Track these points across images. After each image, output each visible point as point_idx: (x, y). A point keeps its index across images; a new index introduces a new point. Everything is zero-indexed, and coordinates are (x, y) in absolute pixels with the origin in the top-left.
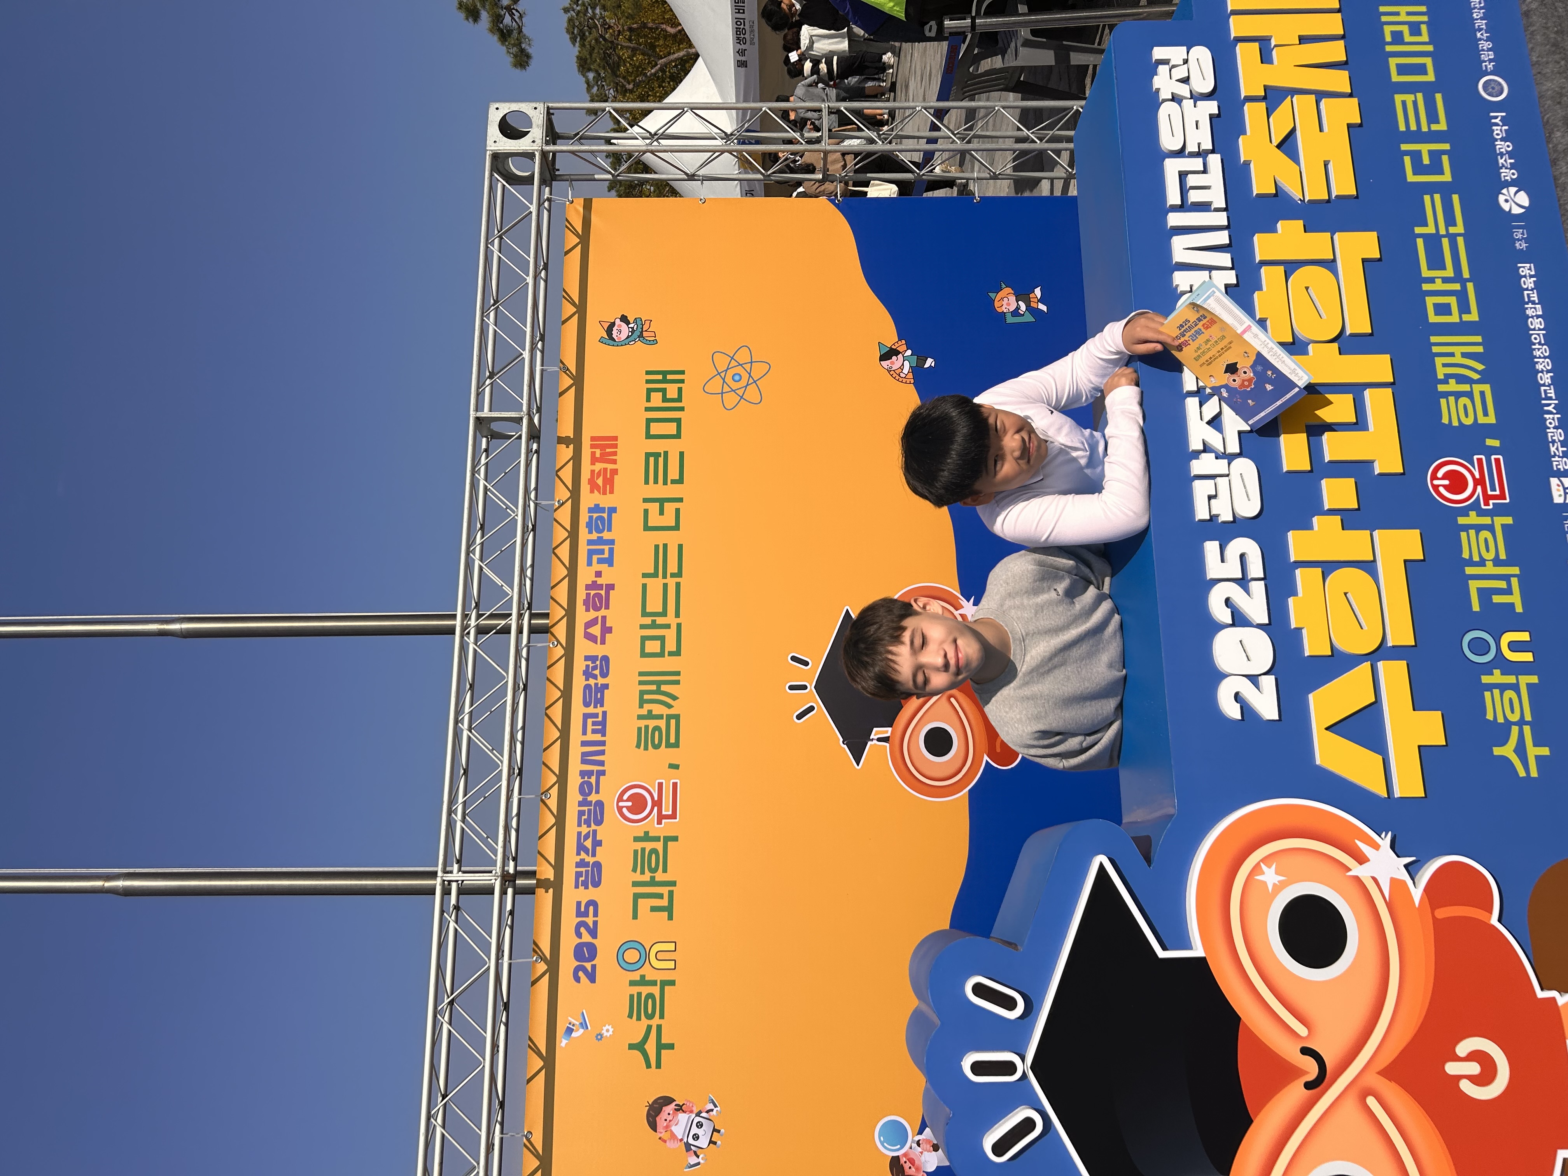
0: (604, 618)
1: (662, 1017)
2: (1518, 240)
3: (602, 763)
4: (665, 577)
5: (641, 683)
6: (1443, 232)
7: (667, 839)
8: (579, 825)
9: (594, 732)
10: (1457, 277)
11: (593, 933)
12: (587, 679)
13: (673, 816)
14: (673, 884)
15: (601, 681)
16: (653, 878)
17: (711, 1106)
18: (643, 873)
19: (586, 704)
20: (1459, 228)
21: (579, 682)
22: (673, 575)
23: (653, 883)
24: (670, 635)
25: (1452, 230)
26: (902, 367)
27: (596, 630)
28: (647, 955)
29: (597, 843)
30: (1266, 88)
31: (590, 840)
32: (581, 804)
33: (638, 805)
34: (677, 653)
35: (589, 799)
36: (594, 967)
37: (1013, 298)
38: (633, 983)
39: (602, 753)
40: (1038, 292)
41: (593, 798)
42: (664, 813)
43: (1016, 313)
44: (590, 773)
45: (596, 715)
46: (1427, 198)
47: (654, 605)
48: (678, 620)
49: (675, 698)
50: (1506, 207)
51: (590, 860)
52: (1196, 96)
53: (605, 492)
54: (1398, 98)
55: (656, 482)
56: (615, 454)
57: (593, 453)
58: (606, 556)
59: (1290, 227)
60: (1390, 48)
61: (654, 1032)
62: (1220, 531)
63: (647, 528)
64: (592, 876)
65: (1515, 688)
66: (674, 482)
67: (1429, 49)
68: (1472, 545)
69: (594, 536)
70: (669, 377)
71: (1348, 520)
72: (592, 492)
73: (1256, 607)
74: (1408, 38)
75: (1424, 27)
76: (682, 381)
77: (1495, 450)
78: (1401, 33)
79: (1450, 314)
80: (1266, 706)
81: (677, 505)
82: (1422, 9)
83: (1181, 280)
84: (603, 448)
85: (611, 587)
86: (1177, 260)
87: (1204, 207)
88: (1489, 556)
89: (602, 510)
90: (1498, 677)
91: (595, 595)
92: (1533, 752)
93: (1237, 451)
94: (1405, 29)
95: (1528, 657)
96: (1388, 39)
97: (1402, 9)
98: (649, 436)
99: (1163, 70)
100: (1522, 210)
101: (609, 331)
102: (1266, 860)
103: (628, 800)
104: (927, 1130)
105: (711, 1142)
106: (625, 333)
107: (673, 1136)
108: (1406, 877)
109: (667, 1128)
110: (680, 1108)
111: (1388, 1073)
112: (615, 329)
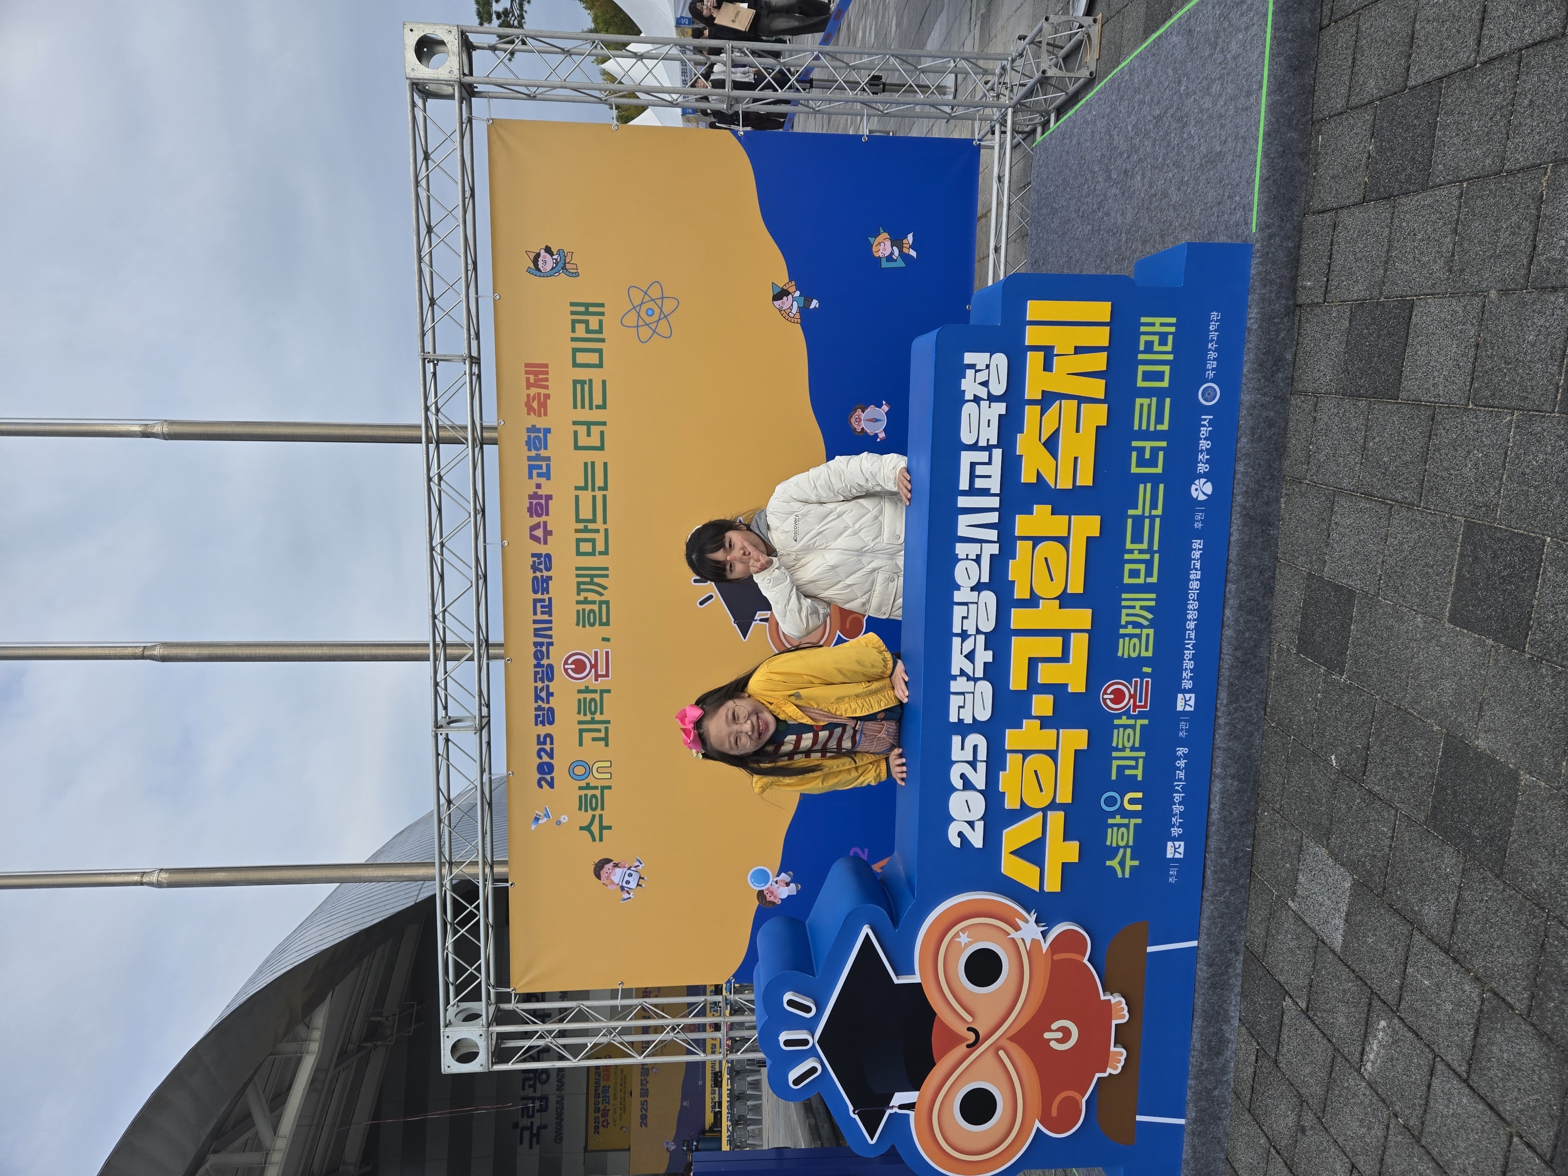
0: (545, 523)
1: (602, 809)
2: (1198, 521)
3: (550, 637)
4: (593, 490)
6: (1147, 514)
7: (602, 692)
8: (536, 681)
9: (543, 613)
10: (1150, 550)
11: (551, 756)
12: (534, 572)
13: (607, 675)
14: (608, 722)
15: (546, 574)
16: (593, 718)
17: (638, 864)
18: (585, 715)
19: (535, 592)
20: (1159, 512)
21: (529, 574)
22: (600, 489)
23: (593, 721)
24: (600, 538)
25: (1154, 512)
26: (791, 308)
27: (539, 533)
28: (591, 770)
29: (550, 694)
30: (1044, 393)
31: (545, 692)
32: (536, 666)
33: (579, 666)
34: (606, 552)
35: (542, 662)
36: (552, 778)
37: (888, 243)
38: (580, 788)
39: (550, 629)
40: (910, 237)
41: (545, 662)
42: (599, 673)
43: (890, 258)
44: (541, 644)
45: (543, 600)
46: (1142, 486)
47: (585, 513)
48: (606, 526)
49: (605, 588)
50: (1194, 494)
51: (546, 706)
52: (991, 398)
53: (540, 416)
54: (1139, 401)
55: (583, 407)
56: (547, 380)
57: (528, 379)
58: (544, 470)
59: (1042, 510)
60: (1141, 357)
61: (597, 819)
62: (963, 729)
63: (577, 447)
64: (546, 717)
65: (1127, 826)
66: (598, 407)
67: (1170, 357)
68: (1119, 738)
69: (533, 453)
70: (591, 309)
71: (1045, 723)
72: (529, 414)
73: (979, 779)
74: (1157, 348)
75: (1170, 338)
76: (602, 314)
77: (1147, 675)
78: (1152, 342)
79: (1139, 577)
80: (977, 839)
81: (602, 428)
82: (1173, 320)
83: (961, 549)
84: (536, 374)
85: (549, 497)
86: (960, 534)
87: (985, 492)
88: (1128, 745)
89: (539, 430)
90: (1118, 820)
91: (537, 504)
92: (1129, 863)
93: (982, 676)
94: (1156, 339)
95: (1139, 807)
96: (1142, 348)
97: (1158, 320)
98: (575, 365)
99: (970, 373)
100: (1205, 498)
101: (535, 261)
102: (963, 930)
103: (572, 664)
104: (783, 874)
105: (638, 885)
106: (550, 264)
107: (612, 882)
108: (1040, 937)
109: (608, 878)
110: (616, 865)
111: (1012, 1039)
112: (540, 259)
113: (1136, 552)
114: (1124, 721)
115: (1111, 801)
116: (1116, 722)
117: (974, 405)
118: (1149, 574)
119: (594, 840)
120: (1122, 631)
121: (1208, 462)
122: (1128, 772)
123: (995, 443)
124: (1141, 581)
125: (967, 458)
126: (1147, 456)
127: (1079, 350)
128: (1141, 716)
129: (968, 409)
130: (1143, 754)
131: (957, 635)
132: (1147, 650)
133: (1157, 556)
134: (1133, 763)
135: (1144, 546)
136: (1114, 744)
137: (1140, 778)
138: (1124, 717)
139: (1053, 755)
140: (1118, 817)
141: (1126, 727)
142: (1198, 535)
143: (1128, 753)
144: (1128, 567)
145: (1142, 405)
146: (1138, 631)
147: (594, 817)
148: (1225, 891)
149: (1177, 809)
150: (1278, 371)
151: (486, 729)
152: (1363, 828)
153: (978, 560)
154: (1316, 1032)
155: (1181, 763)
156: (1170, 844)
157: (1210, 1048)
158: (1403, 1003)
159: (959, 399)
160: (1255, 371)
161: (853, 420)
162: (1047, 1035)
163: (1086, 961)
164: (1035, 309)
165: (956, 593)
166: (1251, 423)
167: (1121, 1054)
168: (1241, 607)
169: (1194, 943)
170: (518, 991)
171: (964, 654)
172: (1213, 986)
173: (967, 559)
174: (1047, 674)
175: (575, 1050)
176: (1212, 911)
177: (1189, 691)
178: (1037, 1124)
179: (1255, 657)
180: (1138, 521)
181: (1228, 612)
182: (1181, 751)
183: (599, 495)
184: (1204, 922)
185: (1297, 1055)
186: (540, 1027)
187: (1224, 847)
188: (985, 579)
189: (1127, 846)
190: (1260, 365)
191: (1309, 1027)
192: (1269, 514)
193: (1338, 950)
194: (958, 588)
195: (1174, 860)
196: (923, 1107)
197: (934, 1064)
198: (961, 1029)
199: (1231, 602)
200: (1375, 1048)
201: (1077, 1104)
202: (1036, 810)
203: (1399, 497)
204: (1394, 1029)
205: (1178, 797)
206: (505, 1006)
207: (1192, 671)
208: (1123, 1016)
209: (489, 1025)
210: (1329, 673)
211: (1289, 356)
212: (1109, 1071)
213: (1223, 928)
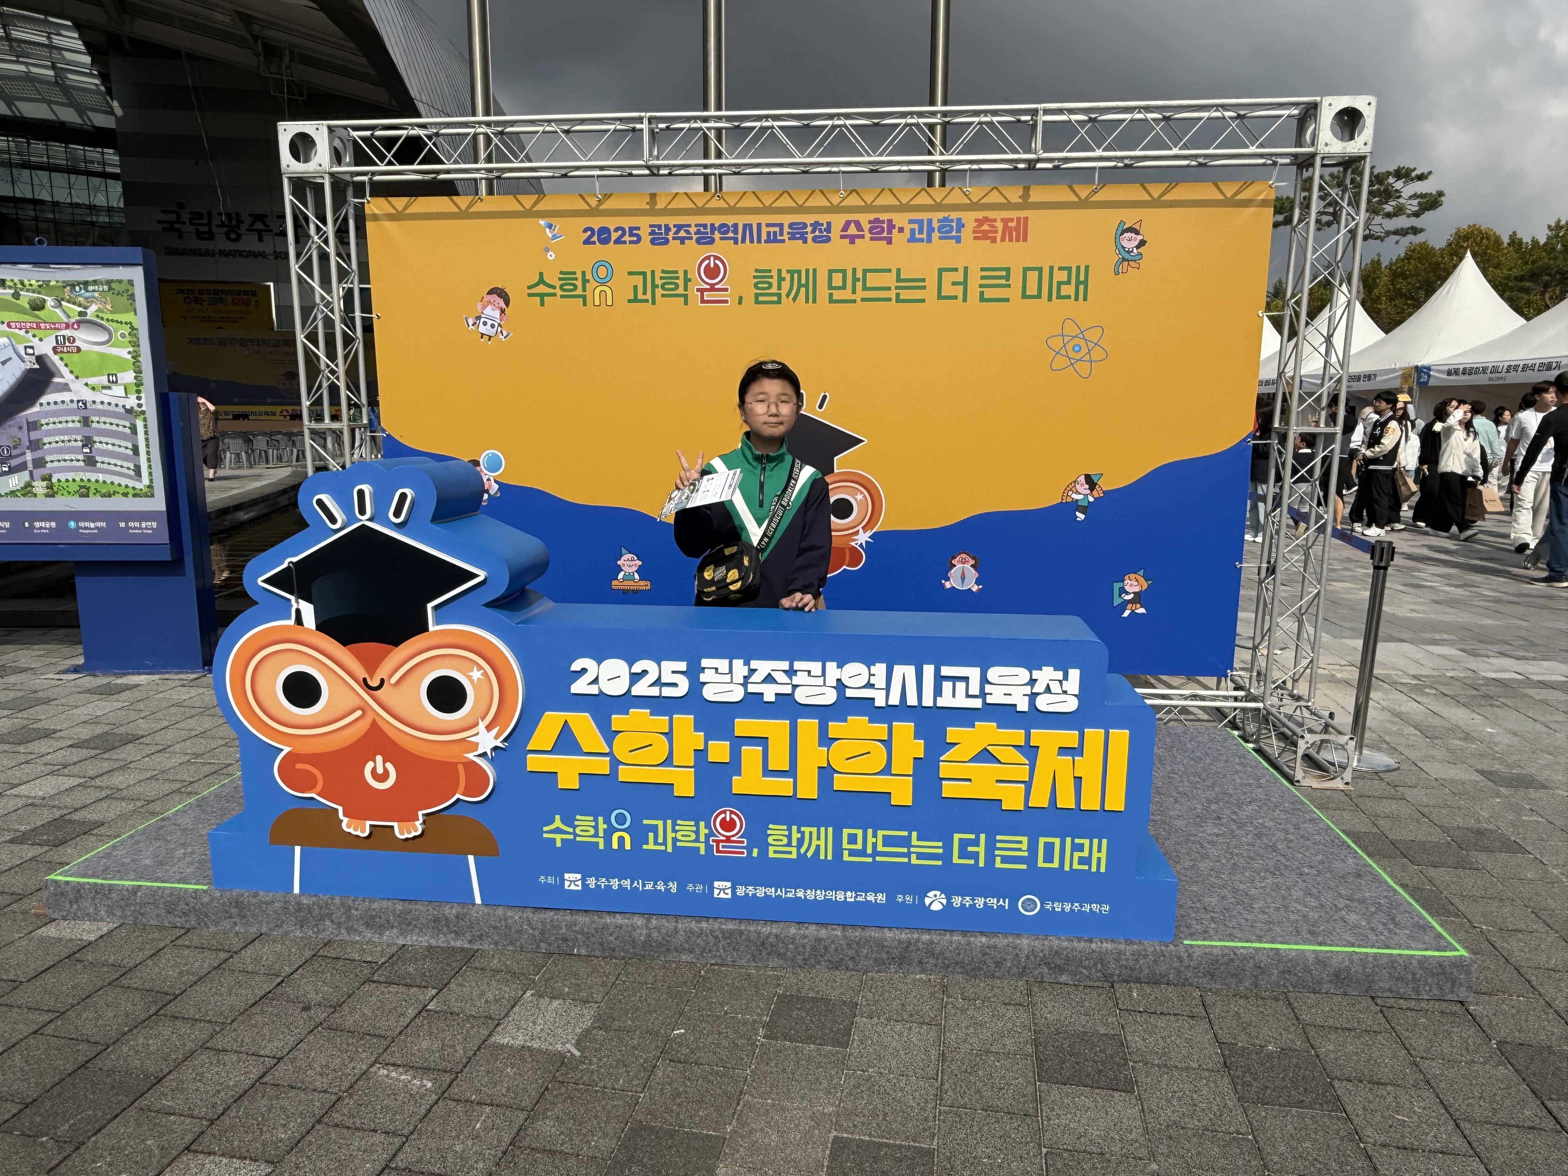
0: (863, 237)
1: (562, 296)
2: (904, 898)
3: (743, 241)
4: (897, 288)
5: (807, 271)
6: (912, 850)
7: (685, 297)
8: (696, 225)
9: (769, 233)
10: (876, 853)
11: (618, 241)
12: (811, 225)
13: (703, 301)
14: (654, 303)
15: (810, 237)
16: (657, 286)
17: (505, 334)
18: (661, 278)
19: (791, 226)
20: (914, 860)
21: (809, 219)
22: (898, 295)
23: (654, 286)
24: (847, 294)
25: (914, 856)
26: (1078, 493)
27: (853, 230)
28: (603, 284)
29: (682, 240)
30: (1037, 748)
31: (685, 235)
32: (712, 225)
33: (712, 272)
34: (831, 301)
35: (716, 232)
36: (594, 243)
37: (1137, 589)
38: (584, 273)
39: (752, 241)
40: (1142, 611)
41: (717, 235)
42: (705, 293)
43: (1123, 591)
44: (736, 232)
45: (781, 234)
46: (940, 844)
47: (873, 280)
48: (859, 300)
49: (794, 299)
50: (931, 894)
51: (670, 237)
52: (1033, 696)
53: (974, 232)
54: (1025, 839)
55: (983, 278)
56: (1011, 240)
57: (1012, 220)
58: (918, 236)
59: (918, 748)
60: (1068, 840)
61: (551, 291)
62: (693, 673)
63: (941, 271)
64: (659, 238)
65: (596, 835)
66: (982, 293)
67: (1067, 868)
68: (686, 827)
69: (936, 225)
70: (1082, 287)
71: (701, 754)
72: (976, 220)
73: (642, 689)
74: (1077, 855)
75: (1086, 867)
76: (1077, 299)
77: (750, 852)
78: (1082, 850)
79: (849, 843)
80: (580, 687)
81: (961, 297)
82: (1103, 869)
83: (880, 669)
84: (1017, 228)
85: (889, 241)
86: (896, 667)
87: (938, 692)
88: (679, 837)
89: (959, 231)
90: (602, 826)
91: (883, 228)
92: (558, 838)
93: (749, 690)
94: (1086, 854)
95: (615, 846)
96: (1077, 841)
97: (1103, 855)
98: (1026, 270)
99: (1059, 675)
100: (927, 904)
101: (1131, 230)
102: (485, 674)
103: (715, 264)
104: (497, 486)
105: (482, 335)
106: (1129, 245)
107: (485, 307)
108: (480, 751)
109: (489, 303)
110: (503, 311)
111: (374, 723)
112: (1133, 235)
113: (874, 840)
114: (703, 831)
115: (621, 819)
116: (702, 824)
117: (1027, 679)
118: (852, 853)
119: (529, 287)
120: (794, 828)
121: (962, 906)
122: (651, 835)
123: (988, 701)
124: (845, 845)
125: (973, 673)
126: (970, 849)
127: (1078, 780)
128: (708, 848)
129: (1023, 674)
130: (670, 850)
131: (791, 665)
132: (775, 852)
133: (870, 860)
134: (660, 840)
135: (880, 848)
136: (679, 822)
137: (645, 847)
138: (707, 831)
139: (668, 762)
140: (605, 826)
141: (697, 832)
142: (891, 898)
143: (670, 835)
144: (859, 832)
145: (1020, 842)
146: (794, 843)
147: (554, 287)
148: (533, 929)
149: (615, 883)
150: (1050, 969)
151: (647, 172)
152: (618, 1061)
153: (869, 685)
154: (407, 1020)
155: (661, 886)
156: (579, 876)
157: (373, 917)
158: (454, 1104)
159: (1032, 665)
160: (1051, 947)
161: (964, 556)
162: (379, 759)
163: (458, 796)
164: (1121, 737)
165: (835, 664)
166: (1000, 945)
167: (363, 831)
168: (819, 940)
169: (478, 901)
170: (366, 205)
171: (774, 674)
172: (437, 920)
173: (870, 675)
174: (751, 755)
175: (307, 267)
176: (512, 917)
177: (734, 893)
178: (287, 749)
179: (769, 954)
180: (905, 842)
181: (814, 927)
182: (673, 887)
183: (892, 294)
184: (500, 911)
185: (380, 1001)
186: (330, 229)
187: (577, 928)
188: (849, 693)
189: (576, 835)
190: (1057, 952)
191: (411, 1012)
192: (910, 964)
193: (493, 1039)
194: (840, 666)
195: (563, 880)
196: (298, 634)
197: (344, 644)
198: (382, 672)
199: (824, 931)
200: (403, 1077)
201: (309, 790)
202: (610, 746)
203: (947, 1086)
204: (425, 1095)
205: (627, 883)
206: (350, 192)
207: (754, 895)
208: (402, 833)
209: (332, 175)
210: (765, 1025)
211: (1064, 978)
212: (345, 820)
213: (496, 928)
